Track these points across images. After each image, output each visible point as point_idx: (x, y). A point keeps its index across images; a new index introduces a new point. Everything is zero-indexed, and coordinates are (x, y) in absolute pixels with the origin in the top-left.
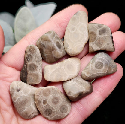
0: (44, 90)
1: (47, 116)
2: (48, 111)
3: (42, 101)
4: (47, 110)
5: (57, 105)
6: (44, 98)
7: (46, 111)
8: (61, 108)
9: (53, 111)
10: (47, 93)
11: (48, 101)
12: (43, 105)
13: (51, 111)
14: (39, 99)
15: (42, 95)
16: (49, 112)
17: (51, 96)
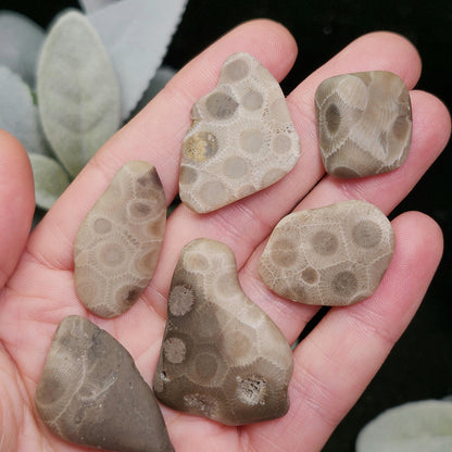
0: (274, 257)
1: (354, 296)
2: (339, 283)
3: (300, 279)
4: (335, 283)
5: (340, 247)
6: (296, 269)
7: (338, 289)
8: (356, 241)
9: (349, 269)
10: (286, 251)
11: (310, 265)
12: (314, 285)
13: (346, 273)
14: (289, 286)
15: (283, 269)
16: (345, 282)
17: (304, 247)
